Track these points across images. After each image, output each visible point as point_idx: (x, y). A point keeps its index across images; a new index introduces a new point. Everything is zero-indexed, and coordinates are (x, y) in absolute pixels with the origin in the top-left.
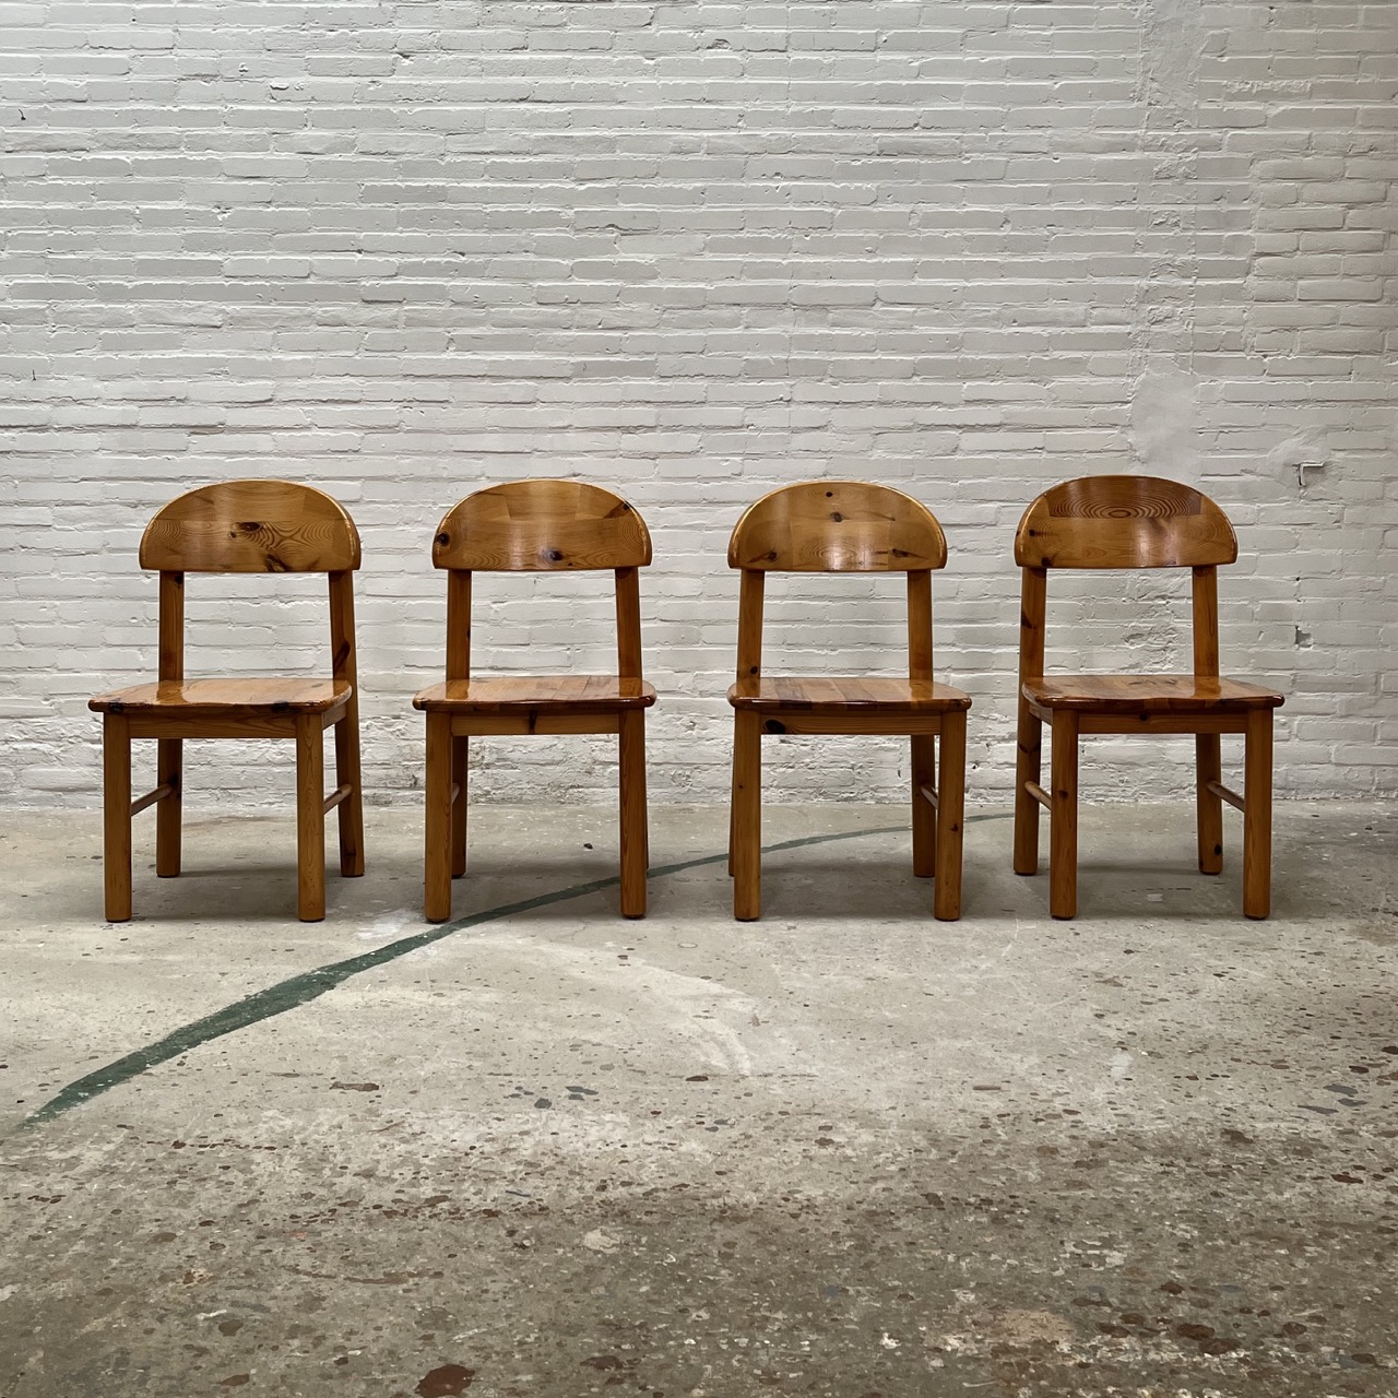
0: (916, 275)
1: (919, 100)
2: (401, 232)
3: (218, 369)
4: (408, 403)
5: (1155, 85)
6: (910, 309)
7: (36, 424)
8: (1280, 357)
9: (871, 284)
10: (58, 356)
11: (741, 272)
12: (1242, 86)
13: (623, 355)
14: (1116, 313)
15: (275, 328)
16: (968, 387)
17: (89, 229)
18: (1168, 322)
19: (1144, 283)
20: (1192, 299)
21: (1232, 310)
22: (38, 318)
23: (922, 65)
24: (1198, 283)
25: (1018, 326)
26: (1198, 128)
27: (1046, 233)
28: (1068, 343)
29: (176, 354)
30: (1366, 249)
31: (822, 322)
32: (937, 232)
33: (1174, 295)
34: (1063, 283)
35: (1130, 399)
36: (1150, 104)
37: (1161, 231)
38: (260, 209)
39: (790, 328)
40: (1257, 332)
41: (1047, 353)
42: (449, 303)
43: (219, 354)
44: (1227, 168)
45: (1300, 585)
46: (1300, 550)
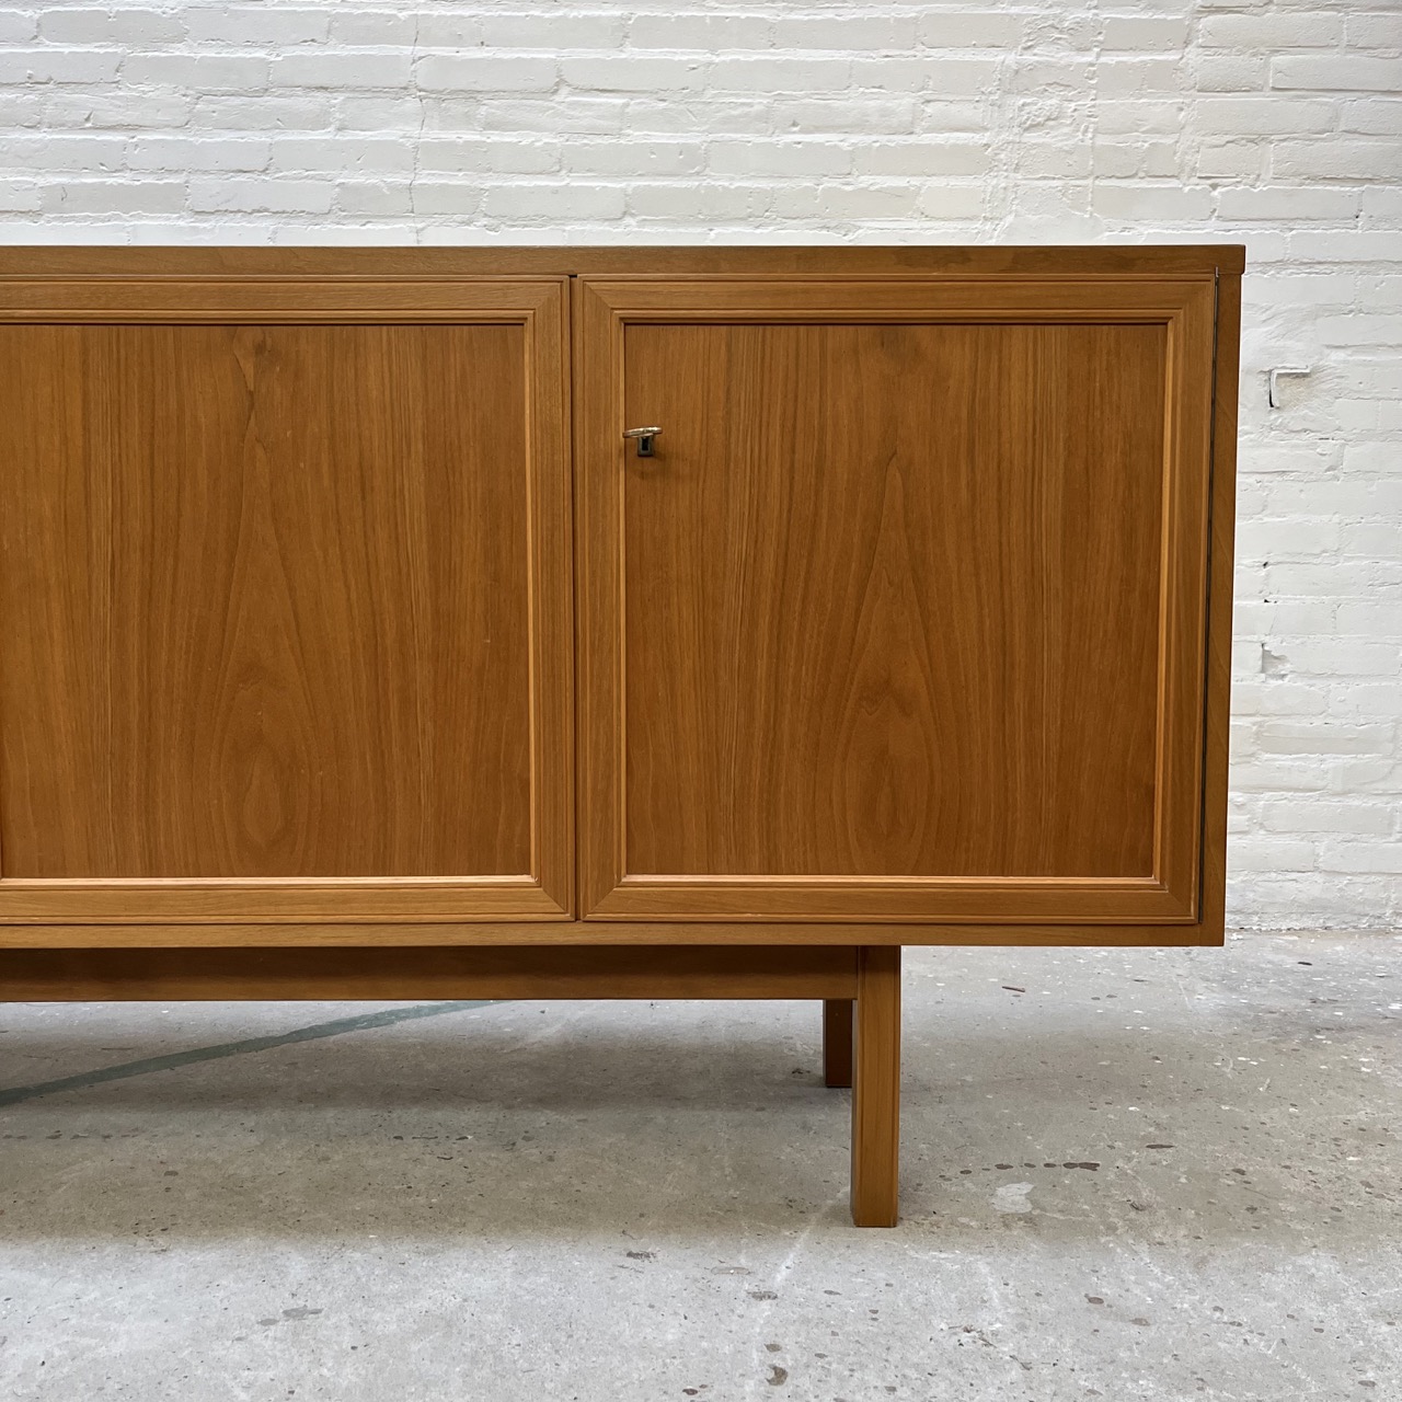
0: (628, 41)
6: (618, 101)
8: (1241, 187)
9: (547, 55)
11: (329, 32)
13: (128, 174)
14: (966, 112)
18: (1052, 128)
19: (1011, 58)
20: (1091, 87)
21: (1158, 107)
24: (1103, 59)
25: (801, 132)
28: (885, 160)
31: (467, 121)
33: (1063, 81)
39: (414, 130)
40: (1201, 144)
41: (850, 179)
45: (1268, 575)
46: (1271, 515)
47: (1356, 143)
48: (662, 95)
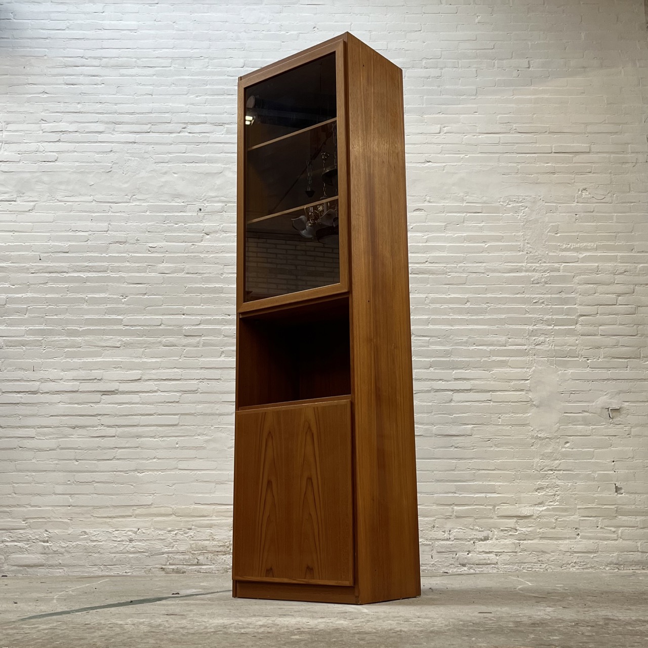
0: (429, 324)
1: (427, 251)
2: (202, 306)
3: (117, 366)
4: (202, 380)
5: (529, 245)
6: (427, 338)
7: (32, 390)
8: (595, 360)
10: (45, 360)
12: (566, 246)
14: (519, 341)
15: (144, 347)
16: (455, 373)
17: (64, 306)
18: (543, 345)
19: (531, 328)
20: (553, 335)
21: (571, 339)
22: (38, 344)
23: (428, 237)
24: (555, 328)
25: (476, 346)
26: (549, 263)
27: (485, 306)
28: (499, 353)
29: (99, 359)
30: (628, 313)
32: (438, 306)
33: (545, 333)
34: (495, 328)
35: (529, 378)
36: (527, 253)
37: (536, 305)
38: (141, 296)
40: (583, 349)
41: (490, 358)
42: (222, 336)
43: (118, 359)
44: (563, 279)
45: (614, 464)
46: (613, 447)
47: (624, 349)
48: (439, 337)
